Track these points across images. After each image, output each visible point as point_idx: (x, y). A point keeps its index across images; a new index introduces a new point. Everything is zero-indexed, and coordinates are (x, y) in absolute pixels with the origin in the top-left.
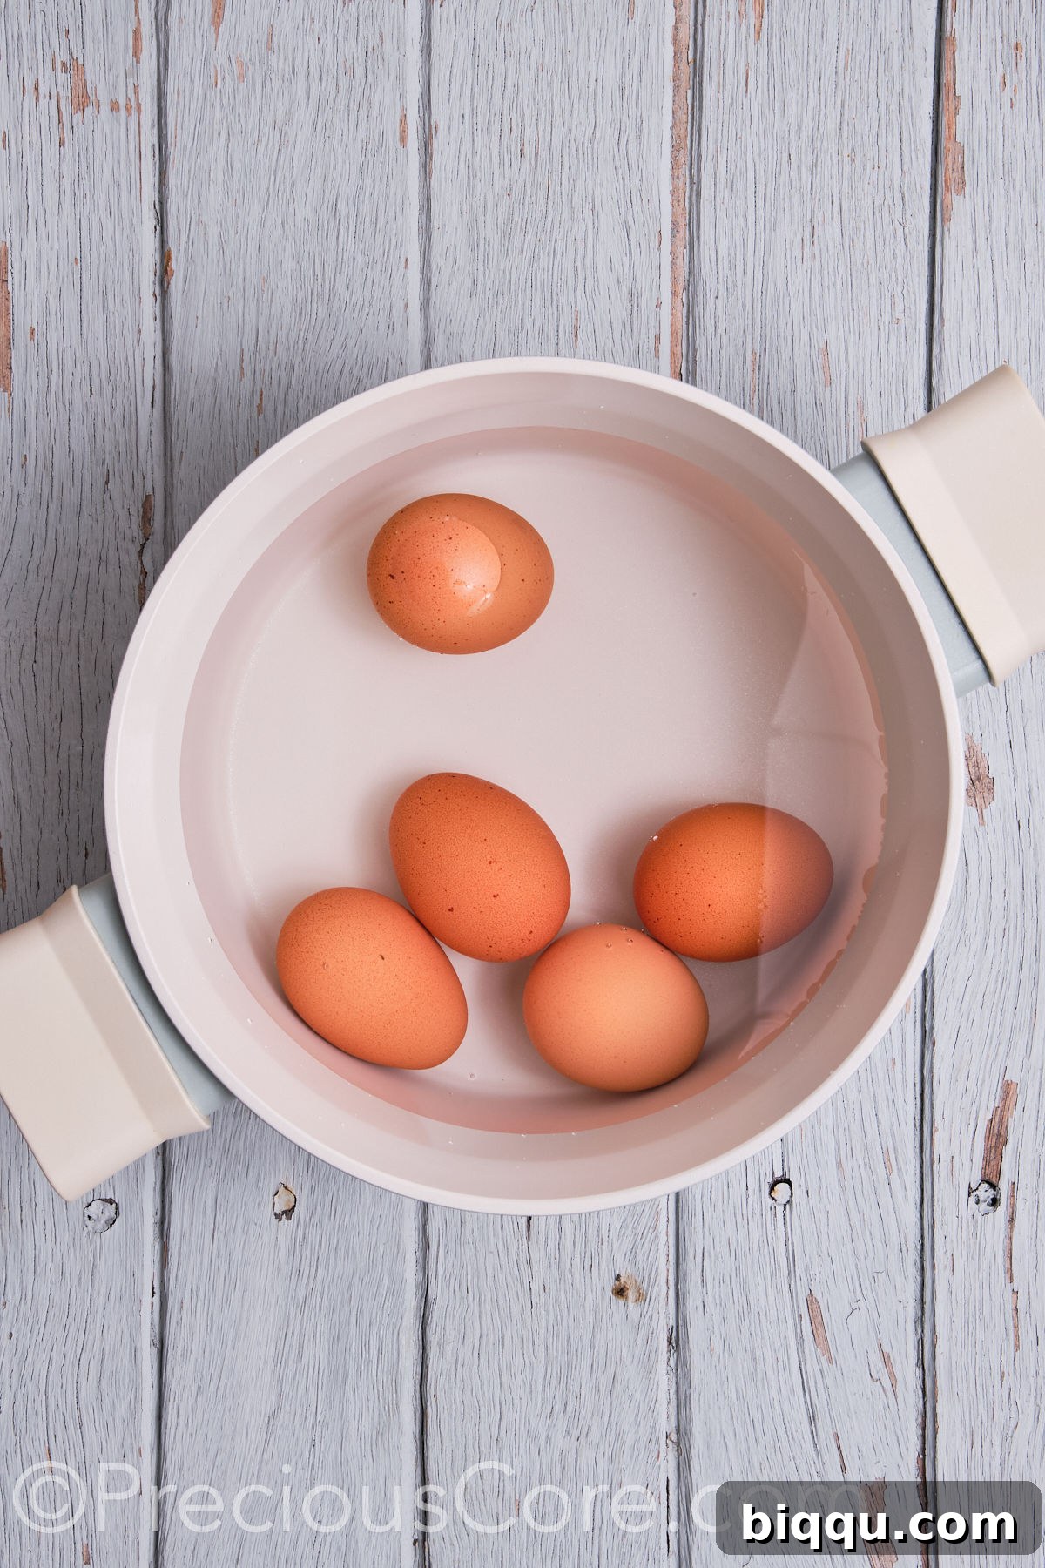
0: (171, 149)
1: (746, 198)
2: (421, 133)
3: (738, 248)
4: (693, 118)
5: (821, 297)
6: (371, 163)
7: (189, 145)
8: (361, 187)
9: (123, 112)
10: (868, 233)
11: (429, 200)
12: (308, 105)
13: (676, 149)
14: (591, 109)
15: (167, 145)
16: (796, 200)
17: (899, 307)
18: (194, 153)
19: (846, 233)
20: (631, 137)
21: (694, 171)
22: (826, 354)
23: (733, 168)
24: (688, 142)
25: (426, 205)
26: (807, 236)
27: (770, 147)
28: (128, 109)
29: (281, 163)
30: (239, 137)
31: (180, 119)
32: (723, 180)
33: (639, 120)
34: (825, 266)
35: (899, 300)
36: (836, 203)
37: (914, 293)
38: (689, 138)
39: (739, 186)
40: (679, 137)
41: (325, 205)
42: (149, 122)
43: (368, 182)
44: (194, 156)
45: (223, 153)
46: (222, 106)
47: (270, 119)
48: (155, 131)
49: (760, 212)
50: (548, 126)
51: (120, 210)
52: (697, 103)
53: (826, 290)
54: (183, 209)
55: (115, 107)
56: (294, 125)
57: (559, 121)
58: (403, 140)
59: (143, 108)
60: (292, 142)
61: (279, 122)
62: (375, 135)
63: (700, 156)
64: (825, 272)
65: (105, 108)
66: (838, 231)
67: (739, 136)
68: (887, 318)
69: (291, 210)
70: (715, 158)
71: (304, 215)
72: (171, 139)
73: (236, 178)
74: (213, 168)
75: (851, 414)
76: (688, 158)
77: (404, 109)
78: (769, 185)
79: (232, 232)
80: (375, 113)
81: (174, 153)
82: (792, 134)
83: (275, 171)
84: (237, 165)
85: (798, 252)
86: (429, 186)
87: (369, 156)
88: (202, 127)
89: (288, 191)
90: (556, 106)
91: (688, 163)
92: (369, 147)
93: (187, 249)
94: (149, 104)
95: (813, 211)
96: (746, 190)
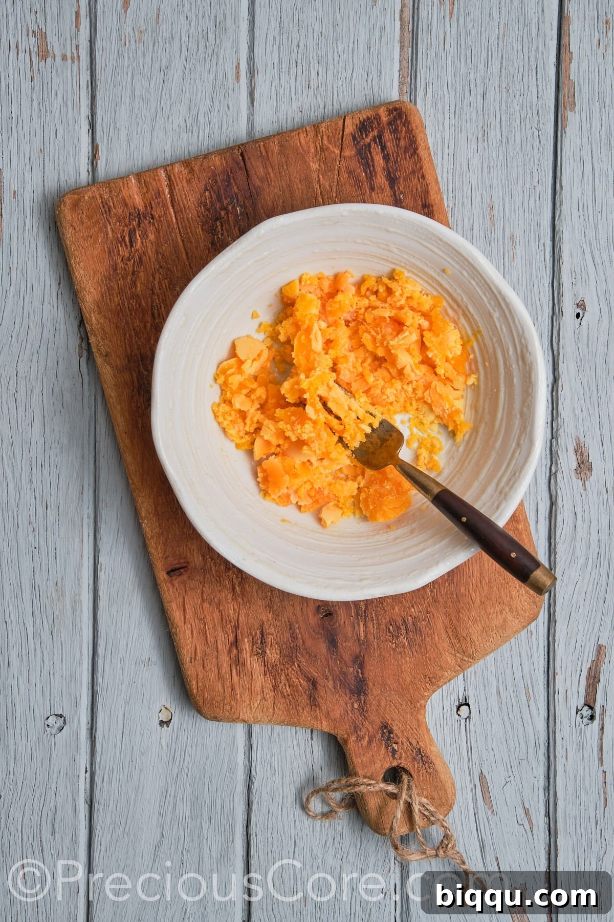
0: (98, 84)
1: (443, 113)
2: (248, 74)
3: (439, 143)
4: (412, 65)
5: (489, 173)
6: (218, 92)
7: (109, 81)
8: (212, 106)
9: (69, 61)
10: (517, 135)
11: (253, 115)
12: (180, 57)
13: (401, 84)
14: (350, 59)
15: (95, 82)
16: (474, 114)
17: (536, 180)
18: (112, 85)
19: (504, 134)
20: (374, 76)
21: (413, 97)
22: (491, 207)
23: (436, 95)
24: (409, 80)
25: (251, 117)
26: (480, 136)
27: (458, 82)
28: (72, 59)
29: (164, 93)
30: (139, 77)
31: (103, 65)
32: (430, 103)
33: (379, 66)
34: (491, 154)
35: (535, 175)
36: (498, 116)
37: (545, 171)
38: (409, 77)
39: (440, 106)
40: (403, 77)
41: (191, 116)
42: (85, 67)
43: (217, 103)
44: (111, 88)
45: (129, 86)
46: (129, 58)
47: (157, 66)
48: (89, 72)
49: (452, 122)
50: (325, 70)
51: (67, 120)
52: (414, 56)
53: (492, 169)
54: (105, 120)
55: (64, 58)
56: (172, 70)
57: (331, 67)
58: (238, 78)
59: (81, 58)
60: (171, 79)
61: (163, 67)
62: (220, 76)
63: (416, 88)
64: (491, 158)
65: (59, 59)
66: (499, 134)
67: (440, 75)
68: (528, 185)
69: (170, 120)
70: (425, 89)
71: (178, 123)
72: (98, 77)
73: (137, 100)
74: (123, 95)
75: (507, 243)
76: (409, 89)
77: (238, 60)
78: (457, 106)
79: (135, 133)
80: (221, 61)
81: (100, 86)
82: (472, 75)
83: (161, 97)
84: (138, 93)
85: (474, 146)
86: (253, 106)
87: (217, 88)
88: (117, 71)
89: (168, 109)
90: (330, 58)
91: (409, 92)
92: (217, 83)
93: (108, 144)
94: (85, 56)
95: (484, 121)
96: (443, 109)
